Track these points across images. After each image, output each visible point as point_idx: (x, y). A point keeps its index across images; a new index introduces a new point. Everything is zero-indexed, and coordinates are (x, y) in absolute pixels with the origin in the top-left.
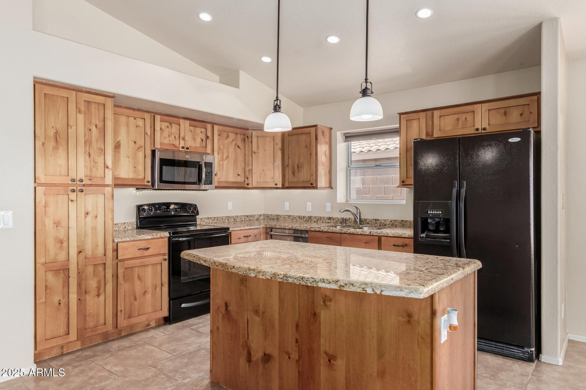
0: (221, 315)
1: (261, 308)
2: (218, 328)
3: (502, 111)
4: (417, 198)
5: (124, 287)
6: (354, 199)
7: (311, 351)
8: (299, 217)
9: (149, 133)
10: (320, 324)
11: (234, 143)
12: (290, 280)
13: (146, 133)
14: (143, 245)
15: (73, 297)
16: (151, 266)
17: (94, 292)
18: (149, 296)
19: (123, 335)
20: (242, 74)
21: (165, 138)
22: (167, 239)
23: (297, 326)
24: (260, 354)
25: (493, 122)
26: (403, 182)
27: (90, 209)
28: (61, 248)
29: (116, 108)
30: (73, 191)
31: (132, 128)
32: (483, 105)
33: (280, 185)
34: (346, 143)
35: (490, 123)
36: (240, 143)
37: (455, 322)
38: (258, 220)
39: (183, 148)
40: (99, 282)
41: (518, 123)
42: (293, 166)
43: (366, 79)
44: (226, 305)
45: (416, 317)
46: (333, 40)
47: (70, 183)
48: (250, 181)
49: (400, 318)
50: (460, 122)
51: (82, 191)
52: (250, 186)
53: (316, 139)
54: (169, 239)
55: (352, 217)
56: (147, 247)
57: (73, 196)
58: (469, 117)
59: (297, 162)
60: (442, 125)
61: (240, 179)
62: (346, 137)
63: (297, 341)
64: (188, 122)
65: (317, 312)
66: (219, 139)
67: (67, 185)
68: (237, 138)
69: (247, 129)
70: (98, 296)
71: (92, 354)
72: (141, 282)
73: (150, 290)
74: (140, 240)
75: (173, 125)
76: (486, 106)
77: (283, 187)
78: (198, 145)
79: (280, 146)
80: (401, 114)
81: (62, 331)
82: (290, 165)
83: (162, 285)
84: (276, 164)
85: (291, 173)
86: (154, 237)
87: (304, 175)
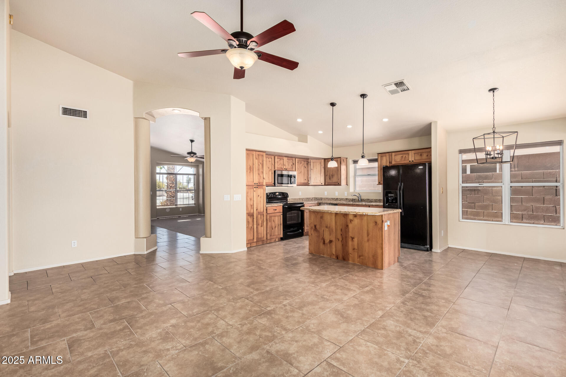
0: (313, 230)
1: (328, 226)
2: (312, 234)
3: (420, 154)
4: (384, 189)
5: (269, 224)
6: (358, 190)
7: (346, 237)
8: (332, 199)
9: (273, 164)
10: (349, 228)
11: (303, 166)
12: (342, 213)
13: (272, 164)
14: (275, 208)
15: (255, 226)
16: (277, 217)
17: (260, 225)
18: (277, 228)
19: (268, 243)
20: (309, 137)
21: (279, 165)
22: (282, 206)
23: (341, 230)
24: (328, 241)
25: (416, 158)
26: (379, 183)
27: (259, 194)
28: (252, 208)
29: (266, 155)
30: (255, 187)
31: (268, 162)
32: (412, 151)
33: (323, 184)
34: (354, 164)
35: (415, 159)
36: (306, 166)
37: (389, 224)
38: (312, 200)
39: (285, 169)
40: (262, 221)
41: (425, 159)
42: (330, 175)
43: (363, 153)
44: (315, 226)
45: (378, 223)
46: (349, 127)
47: (254, 185)
48: (310, 182)
49: (373, 224)
50: (403, 158)
51: (257, 187)
52: (310, 184)
53: (341, 163)
54: (283, 206)
55: (357, 198)
56: (276, 209)
57: (255, 189)
58: (407, 156)
59: (331, 174)
60: (395, 159)
61: (306, 181)
62: (354, 162)
63: (341, 235)
64: (286, 158)
65: (348, 225)
66: (298, 165)
67: (253, 186)
68: (305, 163)
69: (309, 159)
70: (262, 226)
71: (261, 247)
72: (274, 223)
73: (277, 226)
74: (274, 206)
75: (281, 160)
76: (413, 152)
77: (325, 185)
78: (290, 167)
79: (323, 166)
80: (378, 154)
81: (252, 238)
82: (328, 175)
83: (281, 224)
84: (322, 174)
85: (328, 179)
86: (278, 205)
87: (335, 180)
